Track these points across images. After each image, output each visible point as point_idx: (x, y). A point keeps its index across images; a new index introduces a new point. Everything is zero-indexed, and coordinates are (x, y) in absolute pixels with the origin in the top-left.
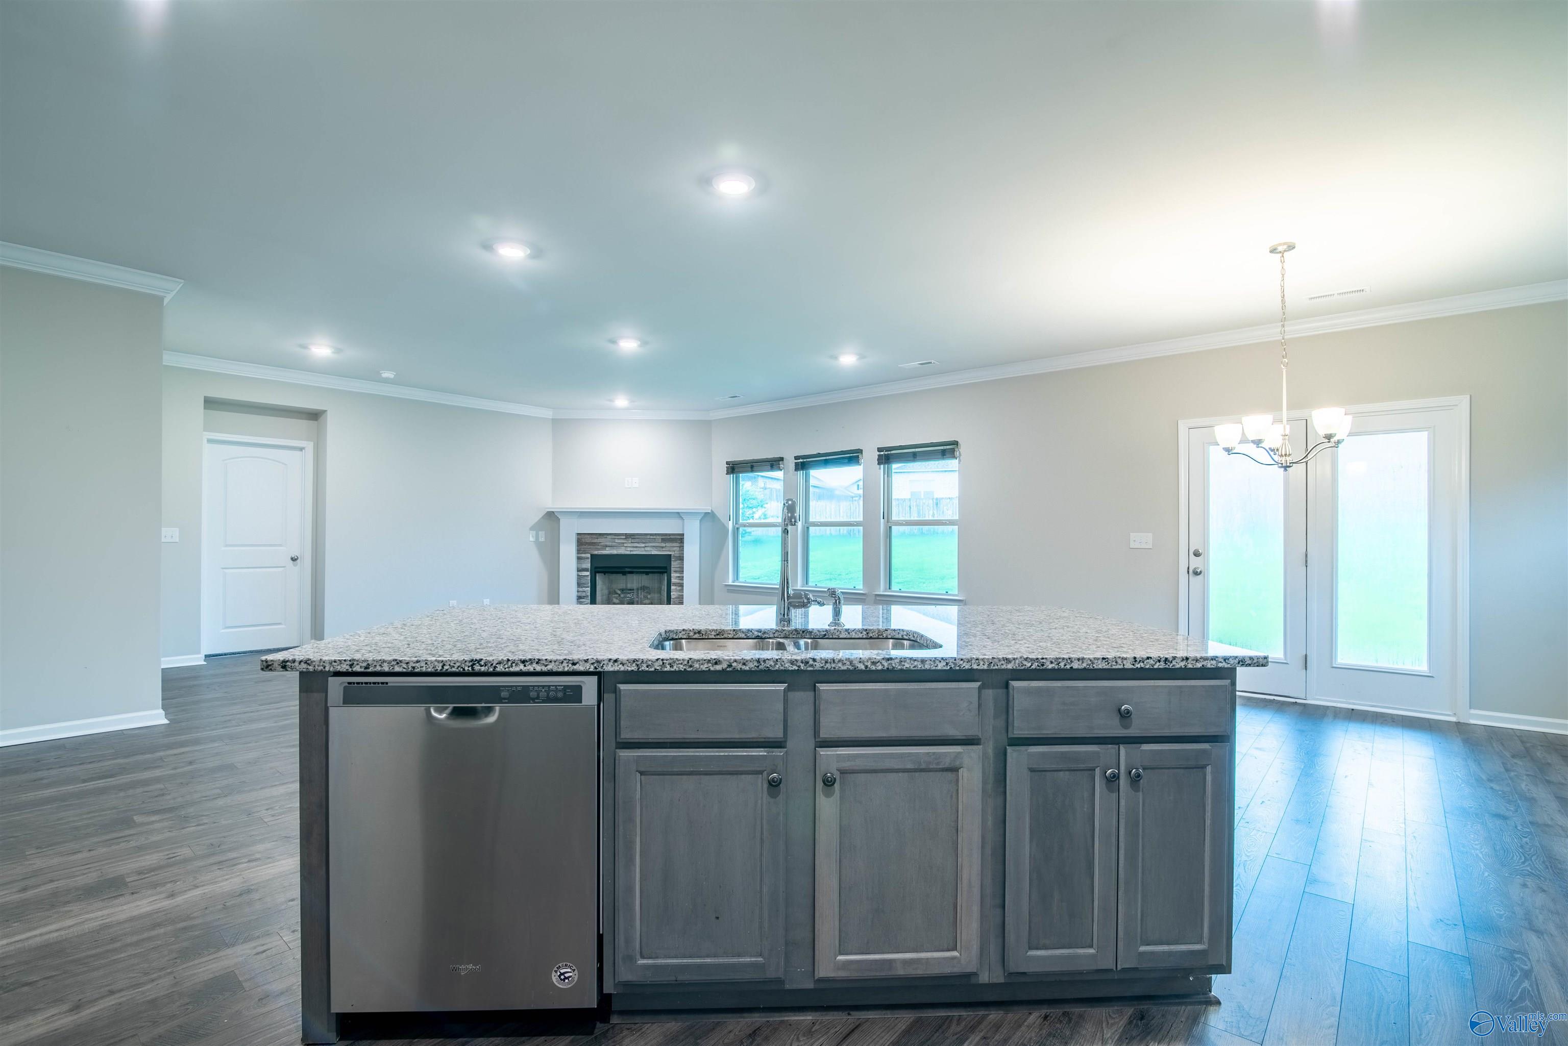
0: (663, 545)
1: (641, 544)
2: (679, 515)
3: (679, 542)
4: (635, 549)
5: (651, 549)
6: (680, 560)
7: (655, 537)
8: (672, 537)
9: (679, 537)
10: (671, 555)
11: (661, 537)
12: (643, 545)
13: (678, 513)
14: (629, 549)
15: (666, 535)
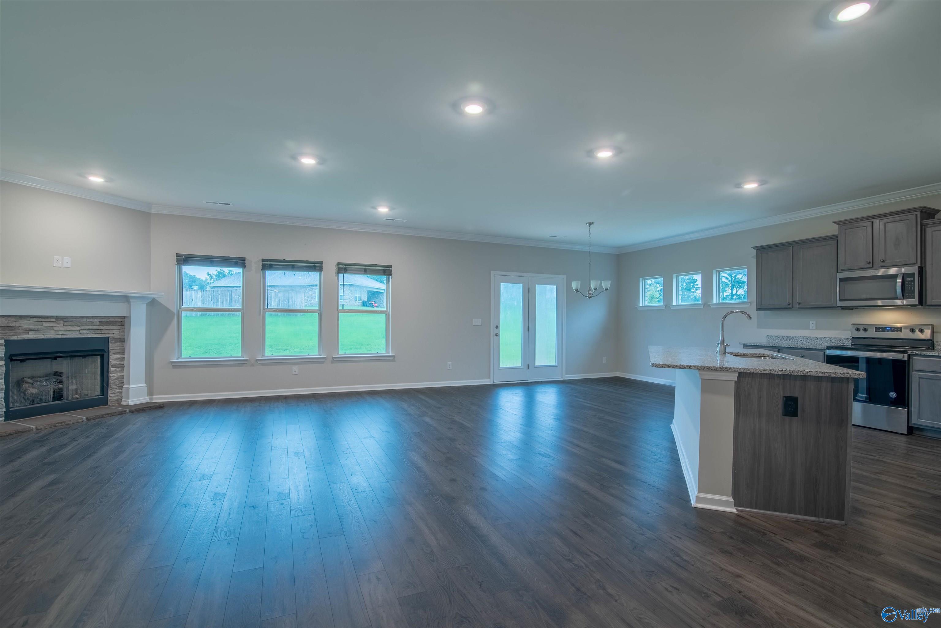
0: (102, 328)
1: (76, 327)
2: (126, 299)
3: (119, 324)
4: (68, 332)
5: (88, 332)
6: (120, 342)
7: (91, 320)
8: (111, 320)
9: (120, 320)
10: (109, 337)
11: (98, 320)
12: (78, 328)
13: (126, 297)
14: (61, 333)
15: (105, 317)
